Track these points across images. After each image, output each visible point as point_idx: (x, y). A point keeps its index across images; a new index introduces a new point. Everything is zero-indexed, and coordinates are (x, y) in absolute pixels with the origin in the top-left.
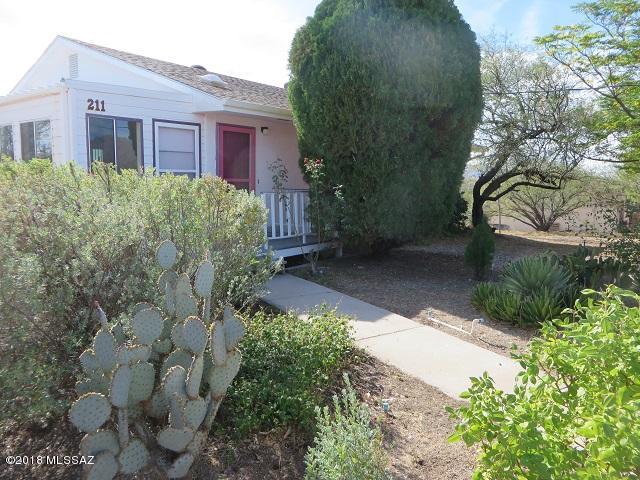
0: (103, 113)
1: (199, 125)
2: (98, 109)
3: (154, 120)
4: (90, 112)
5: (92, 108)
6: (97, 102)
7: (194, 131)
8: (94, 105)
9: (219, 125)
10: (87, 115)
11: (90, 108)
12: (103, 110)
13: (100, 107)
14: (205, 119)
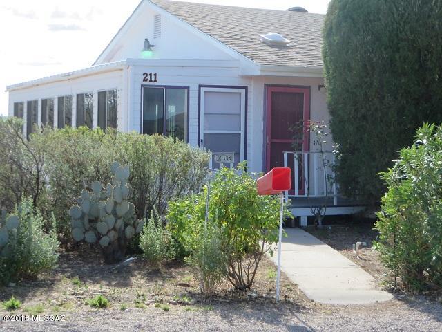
0: (156, 84)
1: (246, 88)
2: (151, 81)
3: (200, 86)
4: (145, 83)
5: (146, 80)
6: (151, 75)
7: (240, 93)
8: (148, 77)
9: (267, 86)
10: (142, 86)
11: (145, 80)
12: (155, 81)
13: (153, 79)
14: (252, 83)
